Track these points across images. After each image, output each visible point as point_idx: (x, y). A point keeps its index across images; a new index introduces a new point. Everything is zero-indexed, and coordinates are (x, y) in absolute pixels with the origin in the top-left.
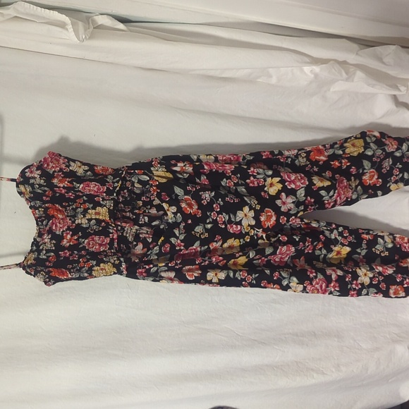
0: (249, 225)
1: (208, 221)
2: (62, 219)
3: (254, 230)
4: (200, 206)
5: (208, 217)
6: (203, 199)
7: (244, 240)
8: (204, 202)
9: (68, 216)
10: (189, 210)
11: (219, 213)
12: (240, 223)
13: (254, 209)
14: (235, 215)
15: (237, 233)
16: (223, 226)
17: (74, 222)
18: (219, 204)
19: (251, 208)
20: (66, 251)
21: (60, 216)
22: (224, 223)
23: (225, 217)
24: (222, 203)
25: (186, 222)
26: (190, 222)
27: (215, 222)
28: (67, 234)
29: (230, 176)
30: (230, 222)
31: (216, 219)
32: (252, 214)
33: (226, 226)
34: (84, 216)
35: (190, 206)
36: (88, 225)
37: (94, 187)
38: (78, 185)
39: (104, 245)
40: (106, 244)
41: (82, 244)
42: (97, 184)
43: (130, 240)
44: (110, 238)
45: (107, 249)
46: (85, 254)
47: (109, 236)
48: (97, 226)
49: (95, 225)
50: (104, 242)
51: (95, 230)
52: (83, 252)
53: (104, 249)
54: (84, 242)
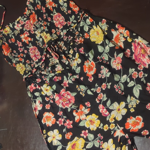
0: (115, 118)
1: (92, 89)
2: (31, 24)
3: (116, 125)
4: (96, 75)
5: (94, 87)
6: (100, 73)
7: (103, 127)
8: (100, 76)
9: (34, 25)
10: (86, 71)
11: (102, 91)
12: (110, 111)
13: (129, 109)
14: (112, 103)
15: (103, 115)
16: (98, 102)
17: (34, 31)
18: (107, 86)
19: (126, 107)
20: (21, 43)
21: (32, 22)
22: (100, 101)
23: (104, 97)
24: (109, 87)
25: (80, 77)
26: (82, 79)
27: (96, 95)
28: (26, 33)
29: (140, 71)
30: (104, 104)
31: (98, 94)
32: (124, 112)
33: (100, 103)
34: (41, 33)
35: (90, 69)
36: (38, 39)
37: (61, 19)
38: (55, 12)
39: (37, 58)
40: (38, 58)
41: (29, 46)
42: (64, 19)
43: (49, 65)
44: (41, 57)
45: (35, 61)
46: (25, 53)
47: (42, 56)
48: (42, 44)
49: (41, 42)
50: (38, 56)
51: (39, 45)
52: (26, 51)
53: (34, 59)
54: (30, 46)
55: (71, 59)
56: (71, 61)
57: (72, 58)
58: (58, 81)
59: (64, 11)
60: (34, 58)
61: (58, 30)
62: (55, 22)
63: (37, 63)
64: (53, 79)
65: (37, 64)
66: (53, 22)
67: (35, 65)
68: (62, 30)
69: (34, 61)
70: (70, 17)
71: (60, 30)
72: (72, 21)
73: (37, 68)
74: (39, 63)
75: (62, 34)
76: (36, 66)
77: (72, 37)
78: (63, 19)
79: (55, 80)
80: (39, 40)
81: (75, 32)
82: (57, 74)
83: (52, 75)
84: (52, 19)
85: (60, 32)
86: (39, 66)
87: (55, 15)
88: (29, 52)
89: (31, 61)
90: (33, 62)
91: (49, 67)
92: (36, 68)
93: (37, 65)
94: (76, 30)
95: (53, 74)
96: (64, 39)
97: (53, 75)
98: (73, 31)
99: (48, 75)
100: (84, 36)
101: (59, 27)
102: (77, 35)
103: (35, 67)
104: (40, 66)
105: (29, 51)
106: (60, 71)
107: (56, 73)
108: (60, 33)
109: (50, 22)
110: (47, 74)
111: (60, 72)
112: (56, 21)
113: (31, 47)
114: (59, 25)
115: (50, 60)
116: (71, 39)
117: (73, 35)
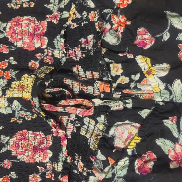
36: (9, 111)
37: (28, 25)
38: (4, 25)
39: (43, 150)
40: (46, 148)
41: (4, 146)
42: (32, 19)
43: (92, 147)
44: (53, 136)
45: (48, 160)
46: (9, 167)
47: (52, 132)
48: (26, 111)
49: (21, 110)
50: (43, 143)
51: (24, 119)
52: (6, 162)
53: (41, 158)
54: (8, 143)
55: (132, 85)
56: (136, 88)
57: (131, 80)
58: (154, 166)
59: (22, 5)
60: (37, 156)
61: (43, 53)
62: (19, 44)
63: (55, 159)
64: (137, 172)
65: (57, 162)
66: (16, 46)
67: (54, 168)
68: (51, 45)
69: (45, 161)
70: (46, 6)
71: (46, 50)
72: (56, 8)
73: (65, 172)
74: (60, 155)
75: (57, 54)
76: (59, 167)
77: (90, 37)
78: (30, 21)
79: (146, 172)
80: (14, 111)
81: (87, 19)
82: (133, 151)
83: (124, 167)
84: (10, 44)
85: (50, 54)
86: (65, 162)
87: (8, 30)
88: (15, 158)
89: (38, 172)
90: (45, 167)
91: (94, 154)
92: (63, 173)
93: (60, 164)
94: (85, 13)
95: (123, 160)
96: (74, 58)
97: (127, 163)
98: (80, 24)
99: (114, 175)
100: (118, 8)
101: (38, 45)
102: (96, 19)
103: (60, 173)
104: (66, 159)
105: (13, 154)
106: (136, 138)
107: (129, 151)
108: (53, 55)
109: (11, 54)
110: (110, 175)
111: (138, 140)
112: (20, 39)
113: (11, 143)
114: (35, 41)
115: (83, 133)
116: (91, 43)
117: (89, 28)
